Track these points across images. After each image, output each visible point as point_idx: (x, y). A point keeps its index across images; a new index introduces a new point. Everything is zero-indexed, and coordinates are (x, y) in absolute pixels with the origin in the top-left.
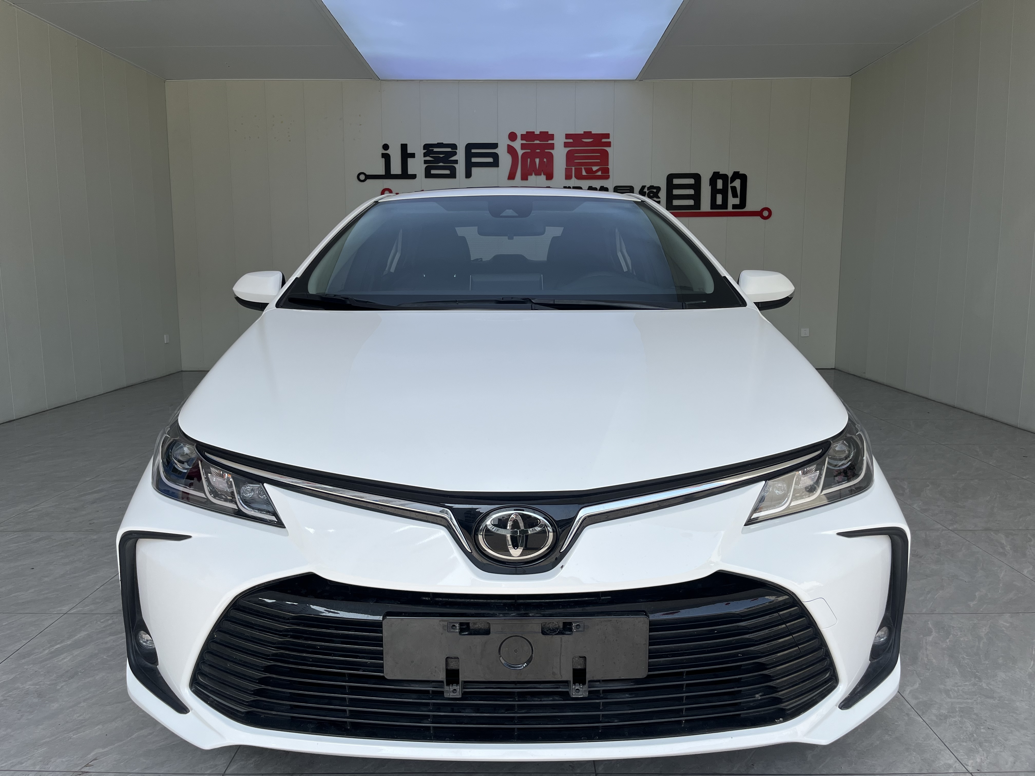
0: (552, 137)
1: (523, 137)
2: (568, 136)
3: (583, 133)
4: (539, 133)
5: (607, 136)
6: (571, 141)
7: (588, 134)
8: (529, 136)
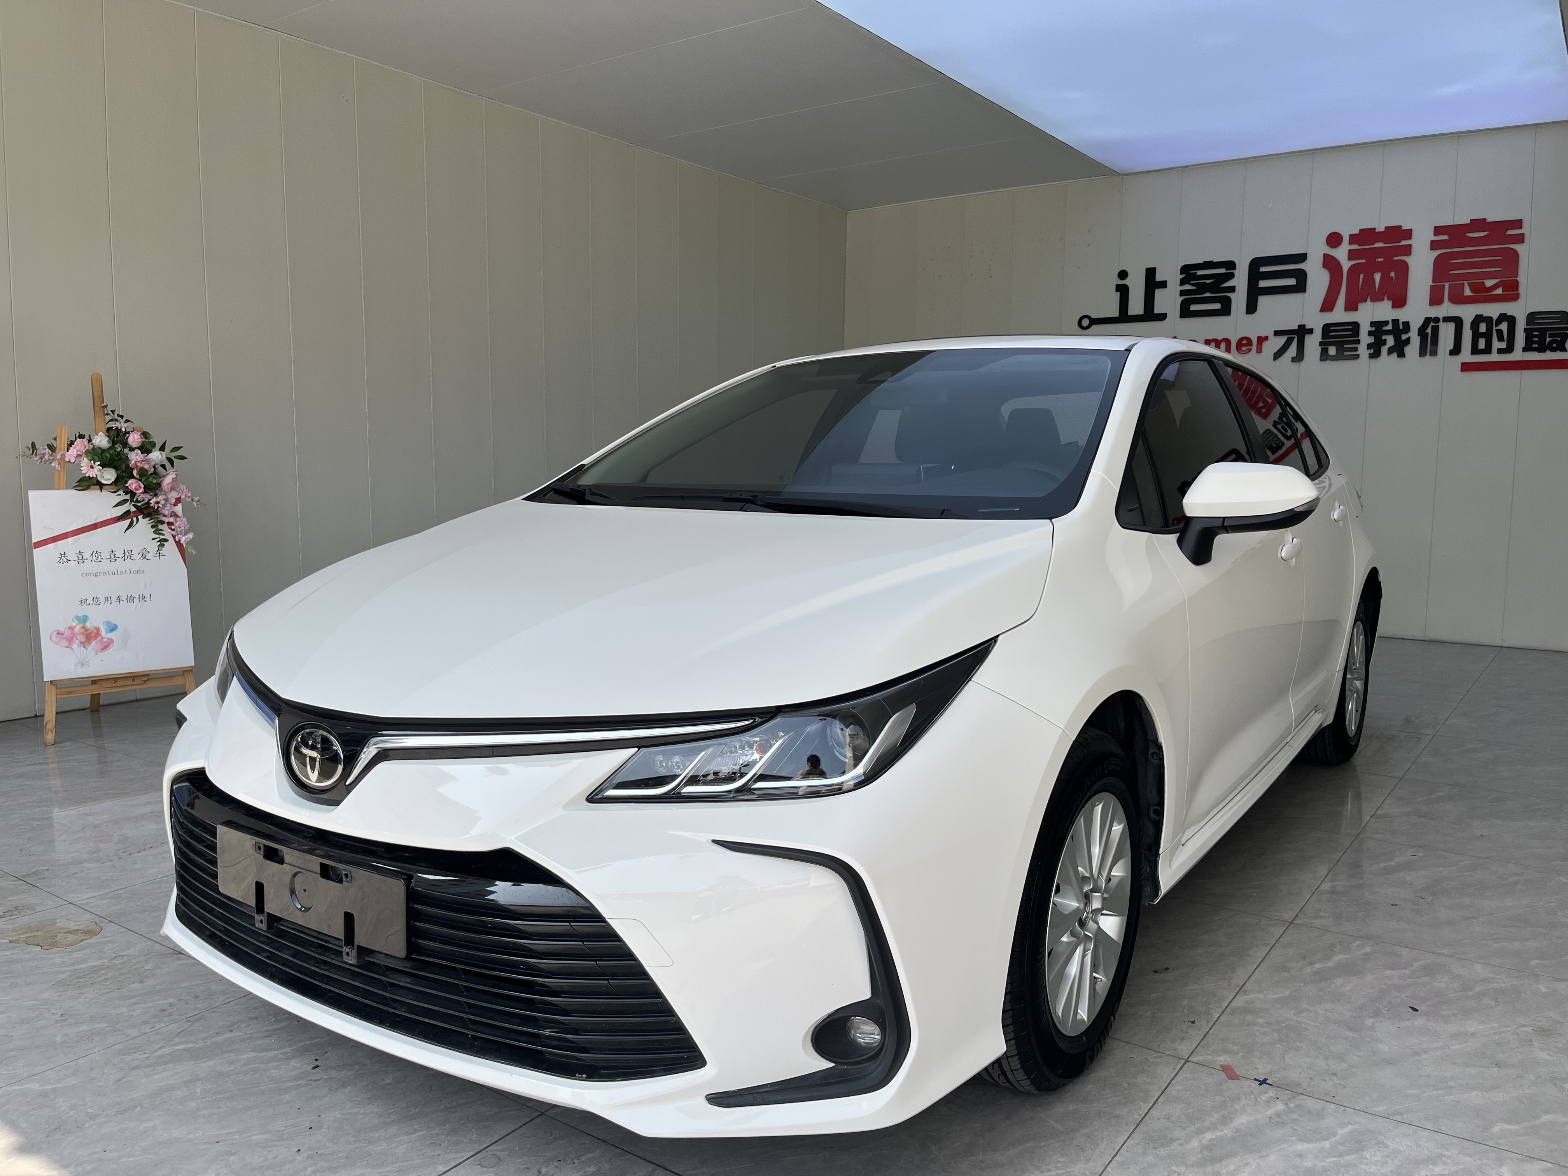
0: (1408, 234)
1: (1353, 239)
2: (1438, 230)
3: (1469, 222)
4: (1382, 229)
5: (1518, 224)
6: (1446, 237)
7: (1478, 224)
8: (1365, 236)
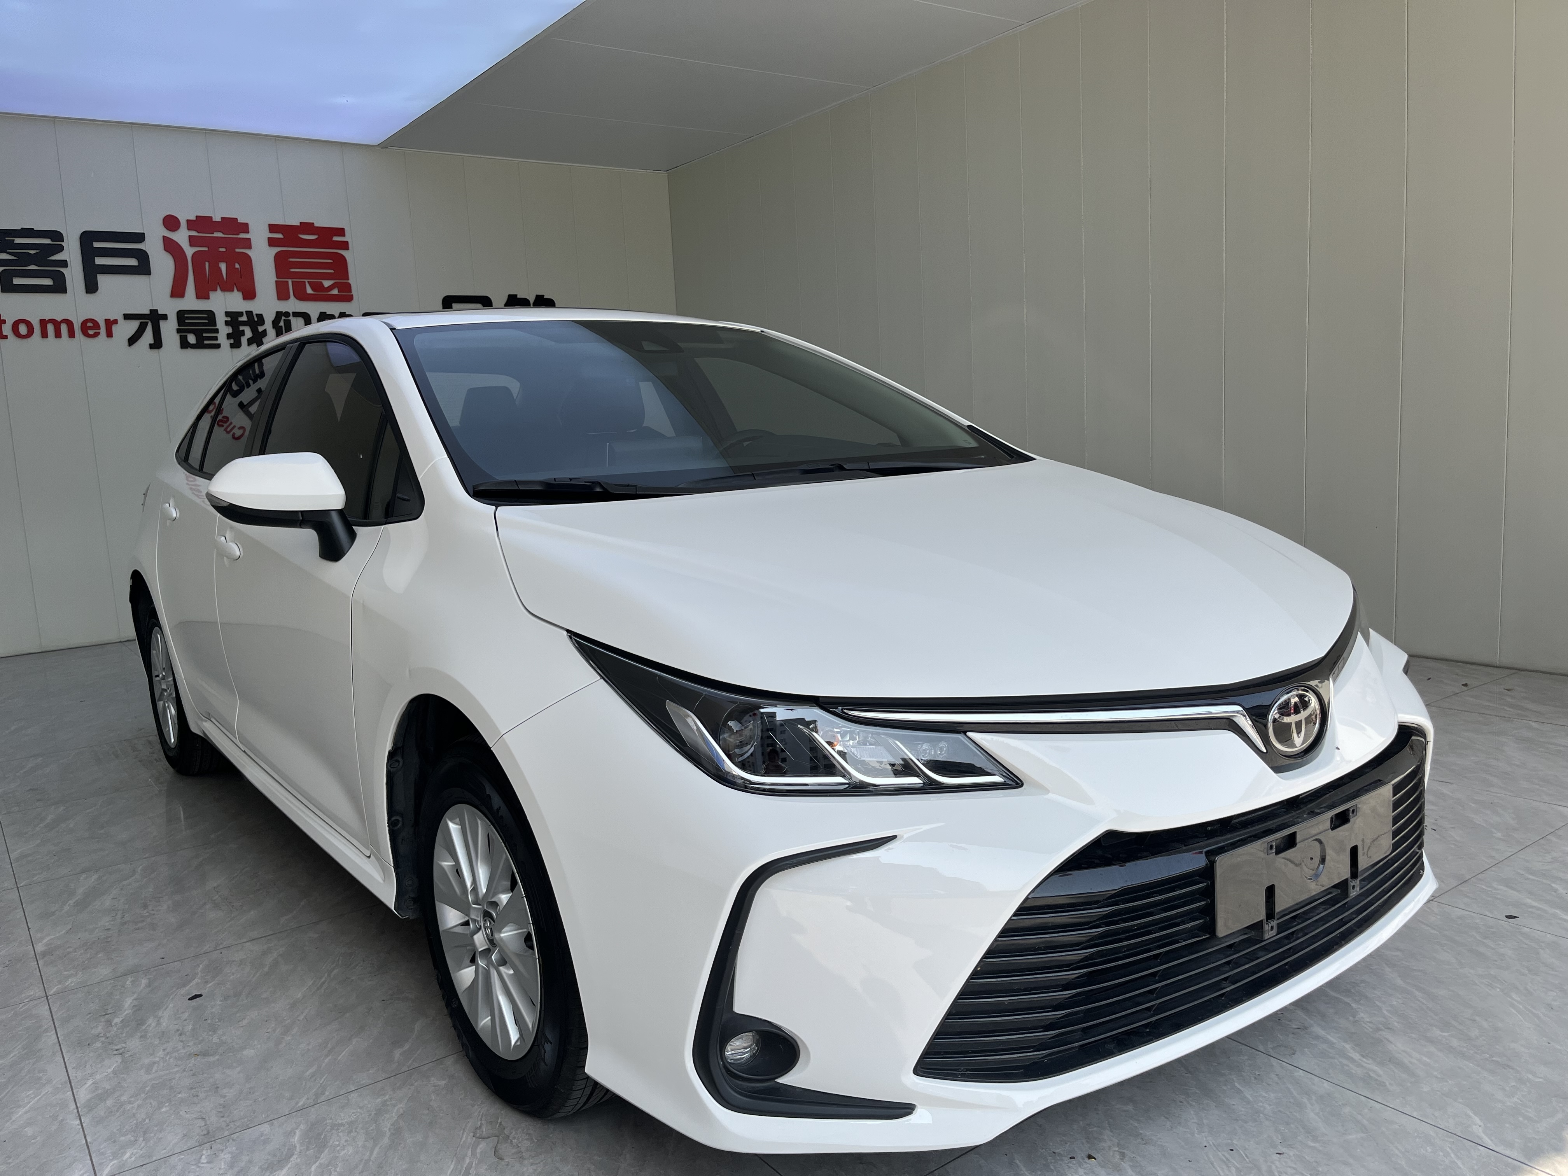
0: (245, 228)
1: (191, 224)
2: (273, 228)
3: (298, 224)
4: (219, 220)
5: (341, 232)
6: (280, 236)
7: (307, 227)
8: (200, 223)
